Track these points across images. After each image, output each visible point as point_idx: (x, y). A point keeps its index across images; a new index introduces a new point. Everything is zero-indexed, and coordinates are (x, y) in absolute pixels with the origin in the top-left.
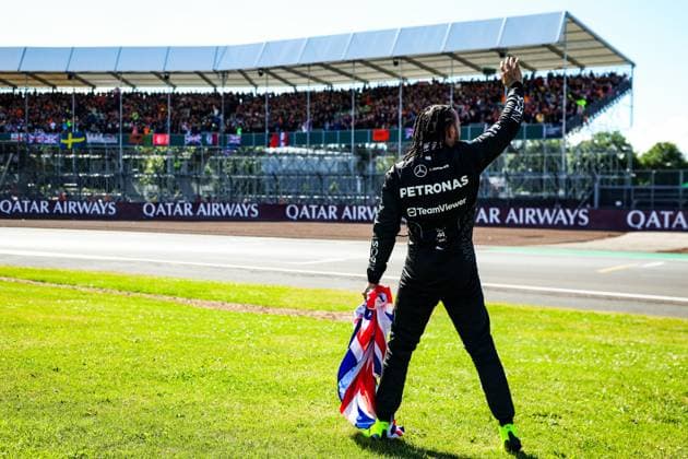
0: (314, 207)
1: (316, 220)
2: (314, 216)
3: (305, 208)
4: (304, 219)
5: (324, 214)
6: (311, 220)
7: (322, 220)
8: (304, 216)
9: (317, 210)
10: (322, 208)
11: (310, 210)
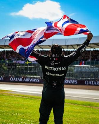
0: (93, 82)
1: (93, 85)
2: (92, 84)
3: (90, 82)
4: (90, 85)
5: (96, 83)
6: (92, 85)
7: (95, 85)
8: (90, 84)
9: (94, 82)
10: (95, 82)
11: (91, 82)
